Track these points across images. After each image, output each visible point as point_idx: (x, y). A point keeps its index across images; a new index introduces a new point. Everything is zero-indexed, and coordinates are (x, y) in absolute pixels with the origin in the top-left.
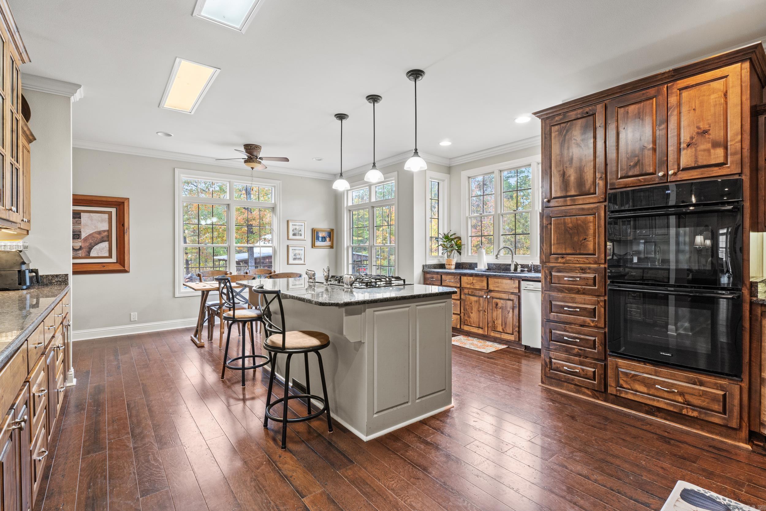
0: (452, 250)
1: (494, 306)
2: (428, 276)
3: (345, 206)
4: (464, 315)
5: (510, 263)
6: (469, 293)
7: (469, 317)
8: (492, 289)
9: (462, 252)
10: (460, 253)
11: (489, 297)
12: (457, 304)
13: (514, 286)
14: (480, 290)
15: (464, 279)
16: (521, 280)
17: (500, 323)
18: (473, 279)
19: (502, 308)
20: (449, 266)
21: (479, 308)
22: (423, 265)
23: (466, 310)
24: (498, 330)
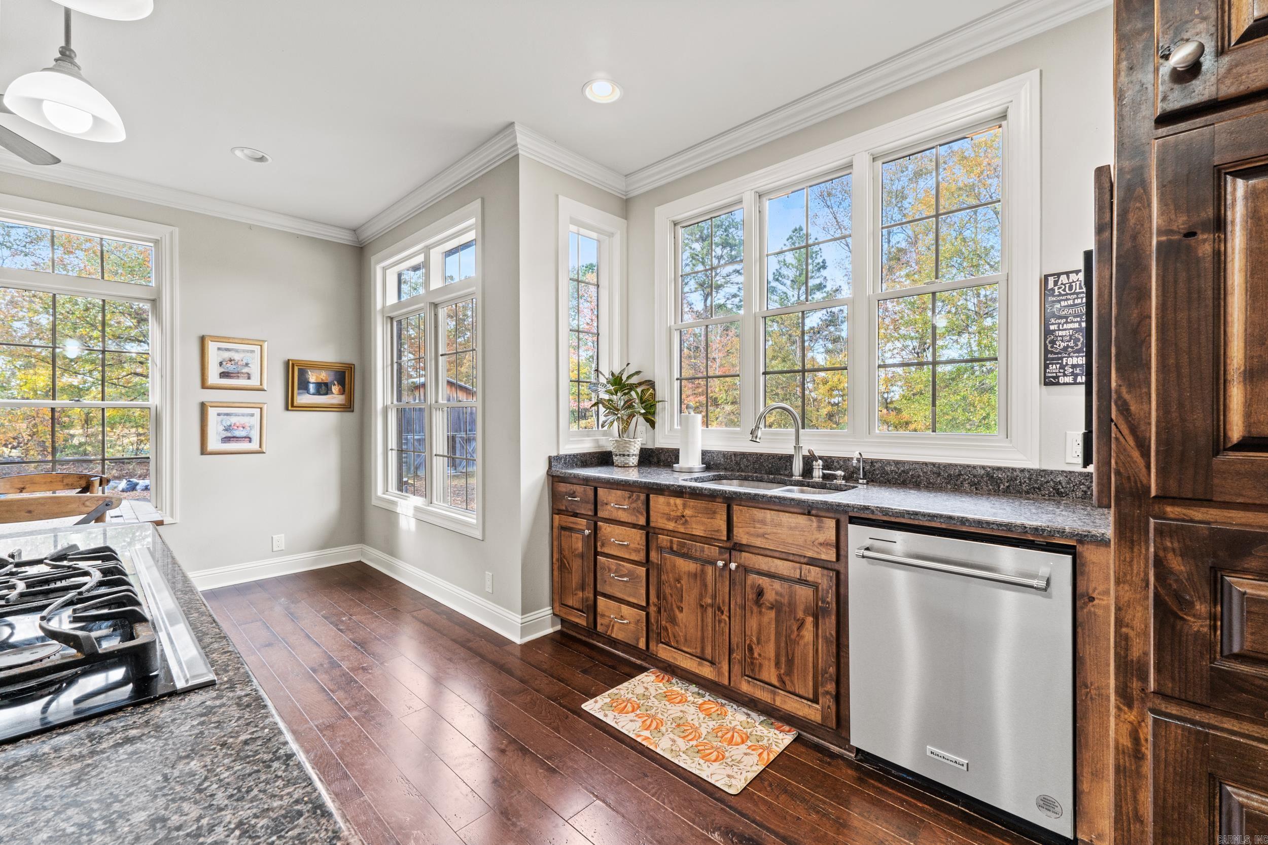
0: (631, 416)
1: (751, 595)
2: (563, 487)
3: (379, 306)
4: (659, 612)
5: (791, 451)
6: (671, 548)
7: (673, 620)
8: (744, 542)
9: (658, 419)
10: (652, 424)
11: (733, 566)
12: (638, 577)
13: (822, 538)
14: (707, 540)
15: (659, 503)
16: (844, 519)
17: (772, 655)
18: (685, 506)
19: (776, 607)
20: (622, 459)
21: (701, 597)
22: (550, 458)
23: (665, 598)
24: (765, 676)
